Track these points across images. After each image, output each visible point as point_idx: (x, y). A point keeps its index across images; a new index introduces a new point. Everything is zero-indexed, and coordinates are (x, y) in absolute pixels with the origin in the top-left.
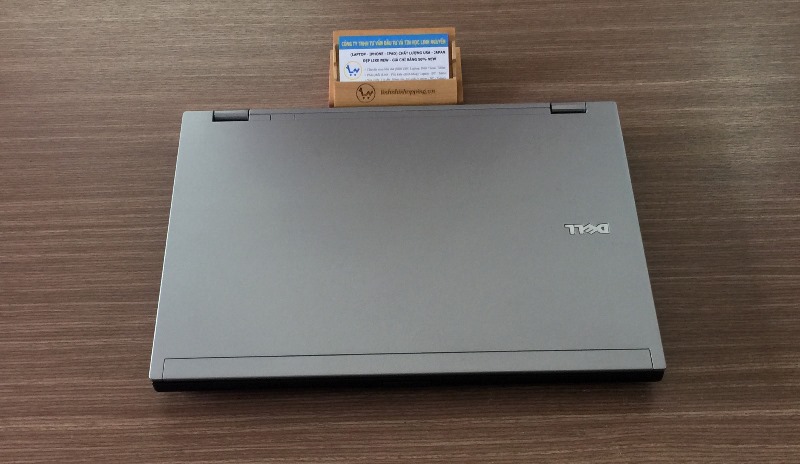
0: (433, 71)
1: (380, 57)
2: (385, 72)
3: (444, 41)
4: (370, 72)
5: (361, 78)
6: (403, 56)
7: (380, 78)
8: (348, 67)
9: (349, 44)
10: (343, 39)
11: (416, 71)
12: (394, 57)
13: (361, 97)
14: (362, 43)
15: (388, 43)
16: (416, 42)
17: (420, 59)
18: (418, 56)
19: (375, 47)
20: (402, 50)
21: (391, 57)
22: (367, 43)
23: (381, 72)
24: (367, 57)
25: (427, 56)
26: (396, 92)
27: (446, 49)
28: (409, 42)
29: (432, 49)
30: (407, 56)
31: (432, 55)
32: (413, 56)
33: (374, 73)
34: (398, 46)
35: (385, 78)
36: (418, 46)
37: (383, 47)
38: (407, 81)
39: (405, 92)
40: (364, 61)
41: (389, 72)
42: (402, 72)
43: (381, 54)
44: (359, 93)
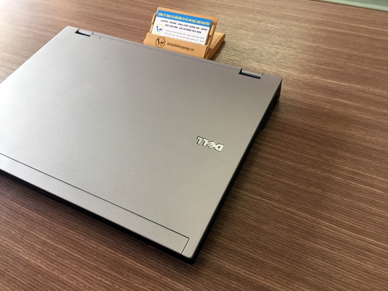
0: (197, 39)
1: (174, 25)
2: (174, 34)
3: (208, 24)
4: (167, 32)
5: (162, 34)
6: (185, 27)
7: (170, 36)
8: (157, 27)
9: (162, 15)
10: (160, 11)
11: (189, 37)
12: (181, 26)
13: (157, 44)
14: (168, 16)
15: (180, 18)
16: (194, 21)
17: (193, 31)
18: (192, 29)
19: (174, 19)
20: (186, 24)
21: (179, 26)
22: (170, 16)
24: (167, 23)
25: (197, 30)
26: (175, 45)
27: (208, 28)
28: (190, 20)
29: (201, 27)
30: (187, 28)
31: (200, 30)
32: (190, 28)
34: (185, 21)
35: (173, 37)
36: (194, 23)
37: (177, 20)
38: (181, 41)
39: (179, 46)
40: (166, 25)
41: (176, 34)
42: (182, 35)
43: (175, 23)
44: (157, 41)
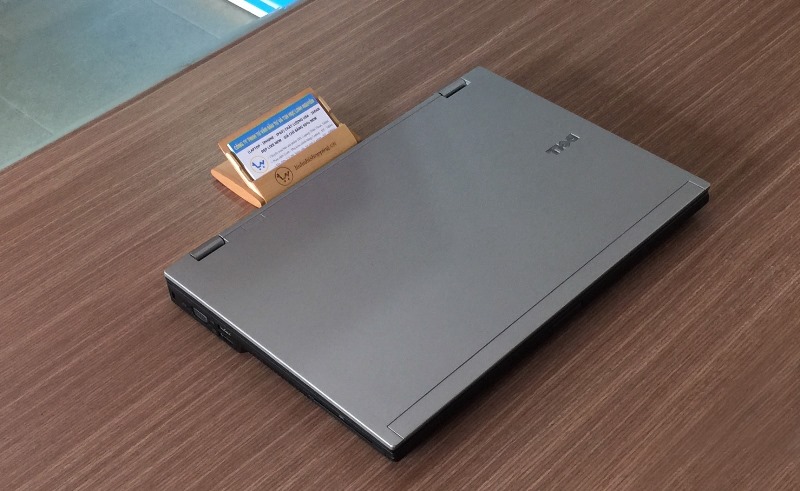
0: (320, 129)
1: (272, 141)
2: (285, 151)
3: (312, 101)
4: (274, 158)
5: (270, 166)
6: (290, 130)
7: (285, 158)
8: (254, 165)
9: (240, 145)
11: (308, 137)
12: (284, 134)
13: (282, 182)
14: (251, 138)
15: (271, 126)
16: (291, 114)
17: (305, 125)
18: (301, 124)
19: (263, 135)
20: (286, 125)
21: (281, 136)
22: (254, 137)
23: (281, 153)
24: (262, 147)
25: (308, 120)
26: (307, 161)
27: (318, 105)
28: (286, 117)
29: (308, 112)
30: (293, 128)
31: (311, 117)
32: (298, 126)
33: (277, 157)
34: (281, 124)
35: (289, 156)
36: (295, 116)
37: (269, 131)
38: (308, 148)
39: (313, 157)
40: (263, 151)
41: (288, 149)
42: (299, 143)
43: (272, 138)
44: (279, 179)
